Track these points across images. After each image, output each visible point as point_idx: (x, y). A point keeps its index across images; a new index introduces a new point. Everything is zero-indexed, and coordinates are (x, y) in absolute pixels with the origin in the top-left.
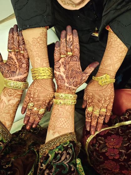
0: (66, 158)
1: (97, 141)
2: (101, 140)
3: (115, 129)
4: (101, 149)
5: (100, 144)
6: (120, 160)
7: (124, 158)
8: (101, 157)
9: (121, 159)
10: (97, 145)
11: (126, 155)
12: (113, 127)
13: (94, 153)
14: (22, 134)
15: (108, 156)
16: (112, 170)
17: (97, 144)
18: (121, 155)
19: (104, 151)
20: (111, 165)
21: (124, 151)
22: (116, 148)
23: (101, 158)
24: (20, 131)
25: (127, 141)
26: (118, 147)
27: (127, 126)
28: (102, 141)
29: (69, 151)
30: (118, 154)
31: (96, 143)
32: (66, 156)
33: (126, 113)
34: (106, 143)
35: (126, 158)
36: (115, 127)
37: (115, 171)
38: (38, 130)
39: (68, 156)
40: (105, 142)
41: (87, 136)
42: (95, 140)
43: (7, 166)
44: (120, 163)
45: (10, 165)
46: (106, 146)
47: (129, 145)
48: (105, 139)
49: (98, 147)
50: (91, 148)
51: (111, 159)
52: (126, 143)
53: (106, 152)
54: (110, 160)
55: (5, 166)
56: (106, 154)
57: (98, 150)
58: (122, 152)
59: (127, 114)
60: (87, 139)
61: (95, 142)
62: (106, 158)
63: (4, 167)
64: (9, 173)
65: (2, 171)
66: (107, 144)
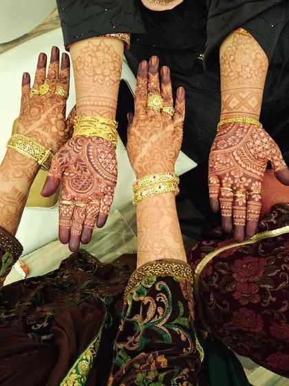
0: (157, 313)
1: (214, 270)
2: (223, 268)
3: (250, 245)
4: (225, 286)
5: (221, 275)
6: (263, 305)
7: (271, 301)
8: (224, 302)
9: (265, 303)
10: (215, 279)
11: (274, 294)
12: (248, 243)
13: (211, 296)
14: (62, 276)
15: (238, 300)
16: (249, 330)
17: (215, 276)
18: (263, 296)
19: (230, 289)
20: (246, 319)
21: (269, 286)
22: (254, 282)
23: (225, 306)
24: (56, 271)
25: (275, 267)
26: (256, 279)
27: (275, 238)
28: (226, 269)
29: (160, 299)
30: (257, 293)
31: (213, 275)
32: (156, 310)
33: (271, 212)
34: (234, 273)
35: (274, 299)
36: (251, 242)
37: (256, 330)
38: (95, 267)
39: (160, 310)
40: (230, 271)
41: (196, 262)
42: (211, 268)
43: (39, 326)
44: (263, 313)
45: (45, 324)
46: (234, 279)
47: (279, 273)
48: (229, 266)
49: (217, 283)
50: (205, 285)
51: (245, 306)
52: (273, 271)
53: (234, 292)
54: (242, 307)
55: (36, 327)
56: (234, 295)
57: (218, 289)
58: (265, 289)
59: (273, 215)
60: (196, 268)
61: (210, 272)
62: (235, 305)
63: (33, 327)
64: (44, 337)
65: (29, 334)
66: (235, 276)
